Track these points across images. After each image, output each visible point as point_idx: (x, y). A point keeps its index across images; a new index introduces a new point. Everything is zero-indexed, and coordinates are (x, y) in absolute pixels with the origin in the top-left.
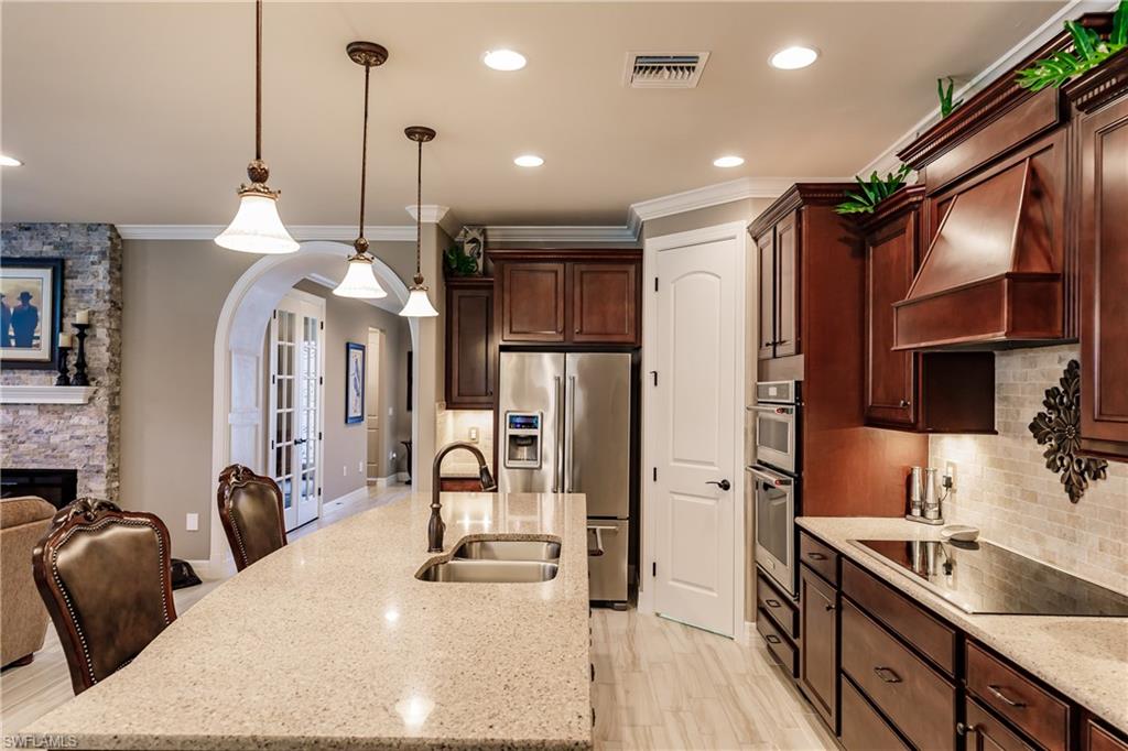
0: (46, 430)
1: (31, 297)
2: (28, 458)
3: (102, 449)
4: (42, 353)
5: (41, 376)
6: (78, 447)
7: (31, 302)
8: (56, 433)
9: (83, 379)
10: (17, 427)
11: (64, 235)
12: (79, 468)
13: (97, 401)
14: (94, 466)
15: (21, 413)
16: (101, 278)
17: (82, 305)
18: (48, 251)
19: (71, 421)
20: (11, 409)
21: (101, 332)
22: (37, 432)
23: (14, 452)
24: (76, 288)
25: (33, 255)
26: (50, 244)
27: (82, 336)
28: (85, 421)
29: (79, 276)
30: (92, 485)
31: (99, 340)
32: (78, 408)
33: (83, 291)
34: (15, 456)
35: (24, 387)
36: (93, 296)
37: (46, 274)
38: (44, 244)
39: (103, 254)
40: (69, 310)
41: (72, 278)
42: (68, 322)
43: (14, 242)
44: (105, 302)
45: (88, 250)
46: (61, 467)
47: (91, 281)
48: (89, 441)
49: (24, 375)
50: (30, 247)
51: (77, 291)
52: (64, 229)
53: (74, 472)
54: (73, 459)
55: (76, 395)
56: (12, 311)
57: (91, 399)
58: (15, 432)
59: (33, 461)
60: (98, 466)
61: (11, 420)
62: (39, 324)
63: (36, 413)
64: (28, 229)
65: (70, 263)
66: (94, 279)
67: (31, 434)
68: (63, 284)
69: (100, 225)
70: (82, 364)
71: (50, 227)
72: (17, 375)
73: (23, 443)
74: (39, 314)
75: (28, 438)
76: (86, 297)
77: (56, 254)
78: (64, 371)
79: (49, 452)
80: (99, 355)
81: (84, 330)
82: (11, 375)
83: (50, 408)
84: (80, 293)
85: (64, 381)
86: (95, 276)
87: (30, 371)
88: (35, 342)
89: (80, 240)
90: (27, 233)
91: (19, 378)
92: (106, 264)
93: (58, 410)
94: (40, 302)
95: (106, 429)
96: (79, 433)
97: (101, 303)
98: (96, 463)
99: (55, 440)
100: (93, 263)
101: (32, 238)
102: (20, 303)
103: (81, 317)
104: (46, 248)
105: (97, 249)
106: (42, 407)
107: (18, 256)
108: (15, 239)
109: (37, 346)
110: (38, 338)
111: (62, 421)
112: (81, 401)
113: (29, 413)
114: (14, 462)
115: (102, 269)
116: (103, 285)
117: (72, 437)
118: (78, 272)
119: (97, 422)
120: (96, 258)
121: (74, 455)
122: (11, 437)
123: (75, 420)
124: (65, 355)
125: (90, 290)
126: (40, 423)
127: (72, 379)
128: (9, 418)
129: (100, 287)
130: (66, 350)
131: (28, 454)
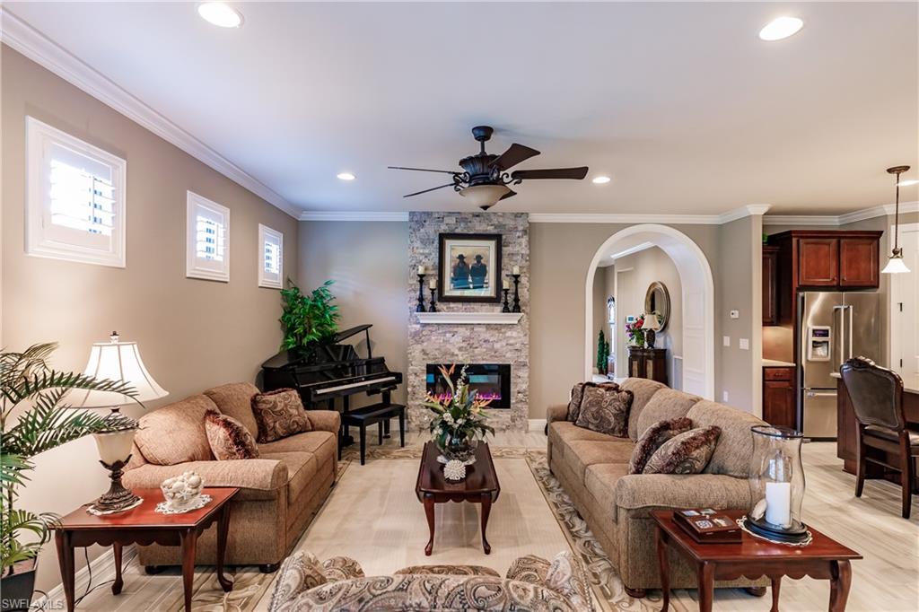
0: (491, 340)
1: (482, 258)
2: (480, 357)
3: (525, 352)
4: (489, 291)
5: (487, 306)
6: (511, 351)
7: (482, 261)
8: (497, 342)
9: (517, 309)
10: (473, 338)
11: (501, 220)
12: (512, 363)
13: (522, 322)
14: (520, 362)
15: (475, 330)
16: (523, 246)
17: (512, 263)
18: (491, 230)
19: (507, 335)
20: (470, 327)
21: (523, 280)
22: (485, 341)
23: (471, 354)
24: (508, 252)
25: (481, 232)
26: (492, 225)
27: (517, 282)
28: (514, 334)
29: (510, 245)
30: (520, 374)
31: (523, 285)
32: (510, 326)
33: (513, 254)
34: (471, 356)
35: (476, 313)
36: (519, 257)
37: (492, 244)
38: (488, 225)
39: (525, 231)
40: (505, 266)
41: (506, 246)
42: (504, 273)
43: (469, 224)
44: (526, 261)
45: (515, 229)
46: (500, 363)
47: (517, 248)
48: (518, 346)
49: (477, 306)
50: (480, 227)
51: (509, 254)
52: (501, 216)
53: (508, 367)
54: (508, 358)
55: (512, 318)
56: (470, 266)
57: (519, 321)
58: (472, 341)
59: (483, 360)
60: (524, 362)
63: (485, 329)
64: (477, 216)
65: (504, 237)
66: (518, 246)
67: (482, 343)
68: (501, 250)
69: (522, 214)
70: (517, 300)
71: (493, 215)
72: (472, 306)
73: (477, 348)
74: (488, 268)
75: (481, 345)
76: (515, 258)
77: (496, 232)
78: (506, 303)
79: (493, 354)
80: (524, 294)
81: (516, 279)
82: (468, 306)
83: (493, 327)
84: (511, 256)
85: (506, 310)
86: (520, 244)
87: (481, 304)
88: (485, 285)
89: (510, 223)
90: (478, 219)
91: (473, 308)
92: (526, 238)
93: (498, 327)
94: (488, 261)
95: (528, 340)
96: (511, 341)
97: (524, 262)
98: (522, 360)
99: (497, 346)
100: (519, 237)
101: (480, 222)
102: (475, 262)
103: (516, 271)
104: (489, 228)
105: (521, 228)
106: (488, 326)
107: (471, 233)
108: (471, 222)
111: (501, 335)
112: (516, 322)
113: (480, 329)
115: (524, 240)
116: (525, 251)
117: (507, 344)
118: (509, 243)
119: (522, 335)
120: (520, 234)
121: (508, 355)
122: (469, 345)
123: (509, 334)
124: (506, 294)
125: (518, 254)
126: (487, 336)
127: (511, 308)
128: (468, 333)
129: (523, 252)
130: (506, 290)
131: (480, 355)
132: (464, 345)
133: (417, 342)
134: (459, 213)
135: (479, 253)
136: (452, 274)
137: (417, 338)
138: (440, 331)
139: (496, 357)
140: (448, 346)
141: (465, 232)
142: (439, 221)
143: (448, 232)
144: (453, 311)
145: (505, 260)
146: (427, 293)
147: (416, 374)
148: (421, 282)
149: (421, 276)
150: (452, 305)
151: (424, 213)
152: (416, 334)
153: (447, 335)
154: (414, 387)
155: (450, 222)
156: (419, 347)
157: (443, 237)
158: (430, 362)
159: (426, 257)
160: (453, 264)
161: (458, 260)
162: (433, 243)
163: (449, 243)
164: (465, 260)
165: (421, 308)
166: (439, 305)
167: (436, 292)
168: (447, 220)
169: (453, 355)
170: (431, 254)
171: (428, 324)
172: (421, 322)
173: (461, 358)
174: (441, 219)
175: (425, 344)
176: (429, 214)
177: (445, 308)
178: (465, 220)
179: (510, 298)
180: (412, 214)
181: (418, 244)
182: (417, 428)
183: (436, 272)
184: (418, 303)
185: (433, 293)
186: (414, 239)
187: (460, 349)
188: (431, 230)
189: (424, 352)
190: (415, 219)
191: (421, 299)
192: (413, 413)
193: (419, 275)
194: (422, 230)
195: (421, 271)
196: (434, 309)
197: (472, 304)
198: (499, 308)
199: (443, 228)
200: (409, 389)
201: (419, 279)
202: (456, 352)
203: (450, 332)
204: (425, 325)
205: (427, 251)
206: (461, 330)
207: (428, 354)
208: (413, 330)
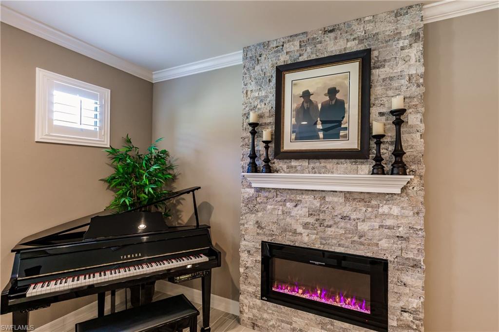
0: (353, 216)
1: (338, 91)
2: (334, 241)
3: (417, 243)
4: (352, 142)
5: (346, 165)
6: (388, 237)
7: (338, 96)
8: (364, 221)
9: (400, 167)
10: (324, 211)
11: (369, 27)
12: (390, 259)
13: (410, 191)
14: (407, 259)
15: (327, 199)
16: (413, 61)
17: (390, 93)
18: (353, 46)
19: (381, 210)
20: (319, 195)
21: (413, 119)
22: (343, 218)
23: (322, 235)
24: (382, 77)
25: (337, 54)
26: (354, 39)
27: (398, 123)
28: (396, 210)
29: (387, 64)
30: (407, 278)
31: (411, 127)
32: (387, 197)
33: (391, 79)
34: (321, 238)
35: (330, 175)
36: (404, 82)
37: (353, 68)
38: (348, 40)
39: (416, 36)
40: (376, 99)
41: (378, 68)
42: (374, 111)
43: (319, 46)
44: (418, 86)
45: (397, 35)
46: (369, 255)
47: (401, 67)
48: (402, 231)
49: (330, 164)
50: (333, 46)
51: (384, 80)
52: (370, 21)
53: (384, 264)
54: (384, 248)
55: (392, 184)
56: (320, 106)
57: (404, 189)
58: (322, 216)
59: (339, 245)
60: (414, 260)
61: (318, 205)
62: (346, 115)
63: (342, 200)
64: (331, 31)
65: (375, 54)
67: (337, 219)
68: (370, 74)
69: (411, 7)
70: (399, 153)
71: (355, 23)
72: (322, 164)
73: (330, 227)
74: (346, 106)
75: (335, 223)
76: (395, 84)
77: (361, 47)
78: (378, 159)
79: (356, 238)
80: (413, 142)
81: (398, 117)
82: (318, 164)
83: (356, 197)
84: (388, 81)
85: (379, 169)
86: (406, 60)
87: (335, 161)
88: (342, 133)
89: (386, 28)
90: (332, 35)
91: (325, 167)
92: (418, 47)
93: (365, 198)
94: (347, 94)
95: (422, 222)
96: (389, 222)
97: (414, 88)
98: (411, 256)
99: (363, 227)
100: (403, 49)
101: (336, 38)
102: (327, 98)
103: (397, 103)
104: (349, 44)
105: (407, 32)
106: (348, 195)
108: (320, 42)
109: (345, 136)
110: (345, 129)
111: (370, 209)
112: (398, 191)
113: (336, 199)
114: (321, 244)
115: (415, 52)
116: (416, 68)
117: (381, 226)
118: (385, 61)
119: (411, 213)
120: (407, 42)
121: (384, 244)
122: (318, 220)
123: (384, 209)
124: (379, 144)
125: (401, 77)
126: (347, 209)
127: (388, 167)
128: (317, 203)
129: (413, 72)
130: (379, 138)
131: (335, 238)
132: (311, 220)
133: (251, 211)
134: (303, 33)
135: (331, 85)
136: (294, 120)
137: (252, 204)
138: (279, 199)
139: (362, 244)
140: (288, 219)
141: (314, 57)
142: (277, 52)
143: (289, 62)
144: (296, 172)
145: (377, 90)
146: (260, 148)
147: (249, 252)
148: (253, 133)
149: (254, 125)
150: (294, 163)
151: (259, 45)
152: (249, 200)
153: (288, 204)
154: (247, 268)
155: (292, 48)
156: (252, 219)
157: (281, 71)
158: (266, 240)
159: (261, 101)
160: (295, 106)
161: (302, 100)
162: (270, 81)
163: (289, 77)
164: (312, 98)
165: (253, 168)
166: (277, 164)
167: (272, 145)
168: (288, 47)
169: (295, 232)
170: (266, 97)
171: (264, 189)
172: (254, 185)
173: (306, 239)
174: (279, 48)
175: (260, 214)
176: (265, 45)
177: (285, 167)
178: (314, 42)
179: (387, 151)
180: (246, 50)
181: (252, 86)
182: (249, 322)
183: (272, 120)
184: (248, 160)
185: (267, 148)
186: (248, 80)
187: (306, 226)
188: (268, 66)
189: (258, 225)
190: (250, 55)
191: (253, 156)
192: (246, 301)
193: (250, 124)
194: (258, 68)
195: (252, 118)
196: (269, 169)
197: (322, 161)
198: (365, 168)
199: (284, 59)
200: (242, 270)
201: (250, 128)
202: (300, 229)
203: (291, 201)
204: (259, 190)
205: (263, 93)
206: (308, 199)
207: (262, 228)
208: (246, 196)
